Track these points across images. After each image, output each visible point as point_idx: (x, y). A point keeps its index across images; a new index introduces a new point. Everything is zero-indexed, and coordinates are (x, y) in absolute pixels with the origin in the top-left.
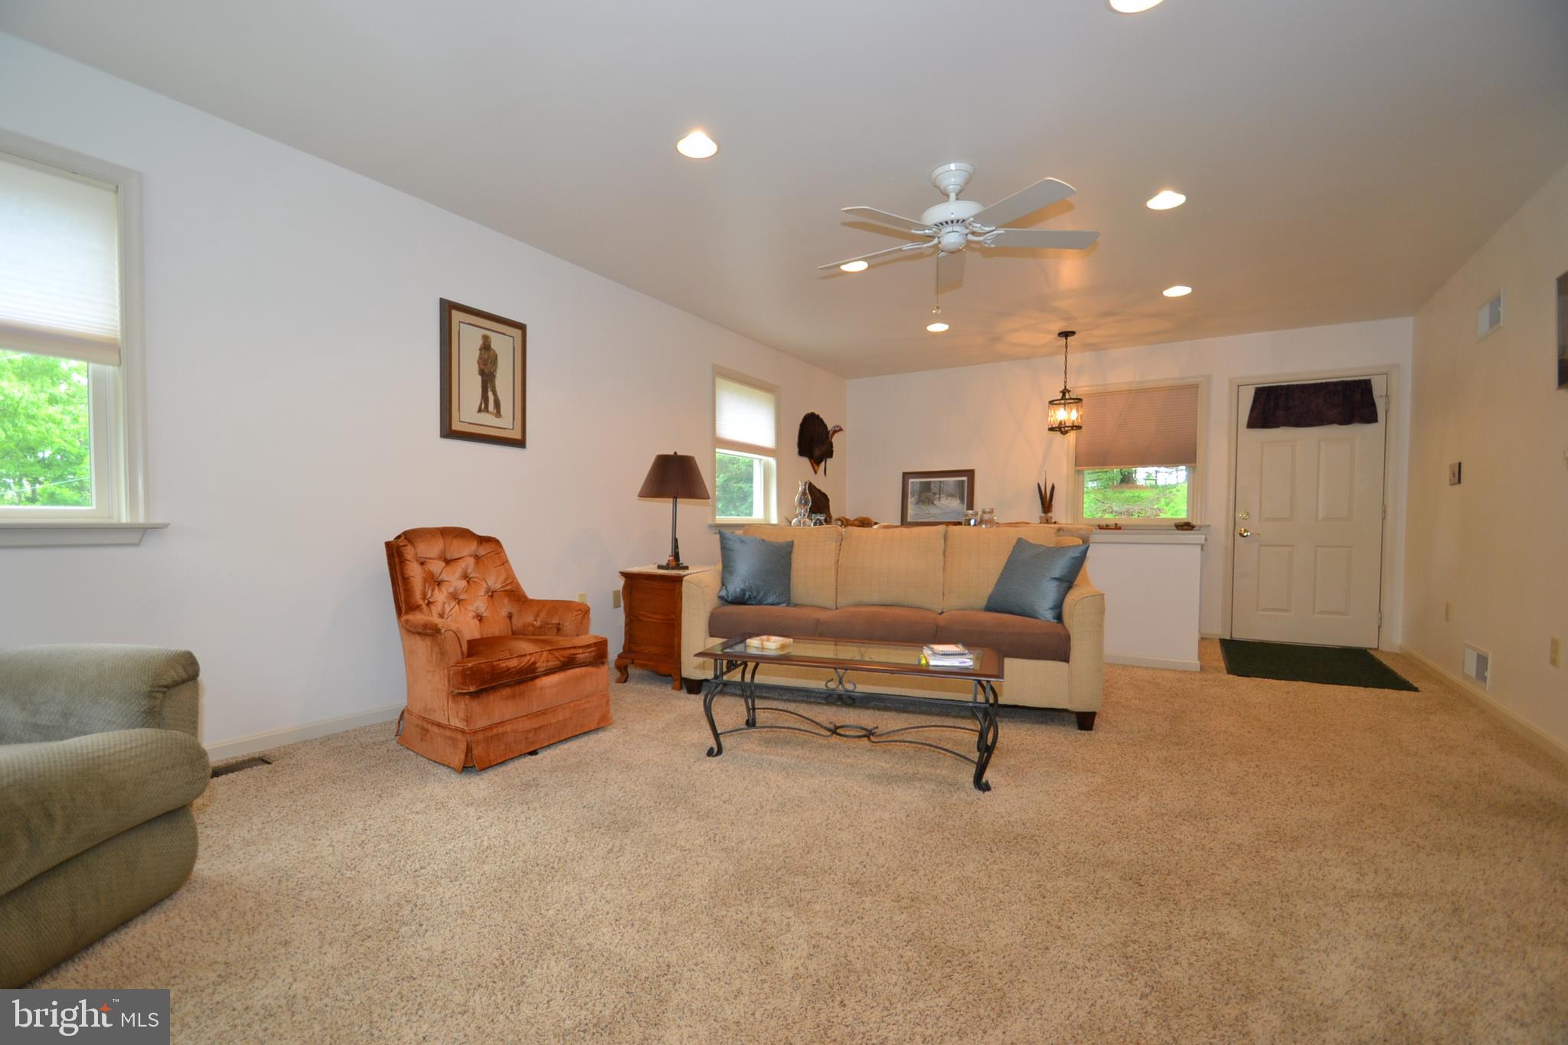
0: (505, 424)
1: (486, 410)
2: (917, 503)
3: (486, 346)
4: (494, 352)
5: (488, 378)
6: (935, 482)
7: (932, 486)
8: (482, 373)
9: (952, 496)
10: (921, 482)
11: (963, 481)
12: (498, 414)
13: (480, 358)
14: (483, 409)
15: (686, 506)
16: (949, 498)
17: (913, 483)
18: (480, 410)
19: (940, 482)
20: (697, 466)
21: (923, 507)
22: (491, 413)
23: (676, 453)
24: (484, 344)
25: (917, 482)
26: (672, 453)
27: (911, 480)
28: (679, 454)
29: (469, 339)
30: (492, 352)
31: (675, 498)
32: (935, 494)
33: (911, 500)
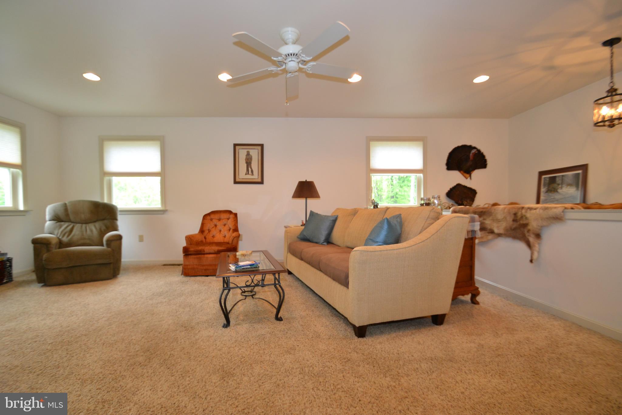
0: (256, 177)
1: (248, 174)
2: (547, 192)
3: (248, 154)
4: (251, 155)
5: (249, 163)
6: (559, 176)
7: (557, 179)
8: (247, 163)
9: (570, 185)
10: (550, 177)
11: (578, 174)
12: (252, 174)
13: (246, 158)
14: (247, 173)
15: (310, 201)
16: (569, 187)
17: (545, 178)
18: (246, 174)
19: (563, 176)
20: (314, 184)
21: (550, 194)
22: (250, 175)
23: (306, 180)
24: (247, 154)
25: (547, 177)
26: (304, 180)
27: (544, 177)
28: (307, 180)
29: (242, 153)
30: (250, 156)
31: (306, 198)
32: (559, 185)
33: (543, 190)
